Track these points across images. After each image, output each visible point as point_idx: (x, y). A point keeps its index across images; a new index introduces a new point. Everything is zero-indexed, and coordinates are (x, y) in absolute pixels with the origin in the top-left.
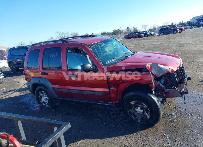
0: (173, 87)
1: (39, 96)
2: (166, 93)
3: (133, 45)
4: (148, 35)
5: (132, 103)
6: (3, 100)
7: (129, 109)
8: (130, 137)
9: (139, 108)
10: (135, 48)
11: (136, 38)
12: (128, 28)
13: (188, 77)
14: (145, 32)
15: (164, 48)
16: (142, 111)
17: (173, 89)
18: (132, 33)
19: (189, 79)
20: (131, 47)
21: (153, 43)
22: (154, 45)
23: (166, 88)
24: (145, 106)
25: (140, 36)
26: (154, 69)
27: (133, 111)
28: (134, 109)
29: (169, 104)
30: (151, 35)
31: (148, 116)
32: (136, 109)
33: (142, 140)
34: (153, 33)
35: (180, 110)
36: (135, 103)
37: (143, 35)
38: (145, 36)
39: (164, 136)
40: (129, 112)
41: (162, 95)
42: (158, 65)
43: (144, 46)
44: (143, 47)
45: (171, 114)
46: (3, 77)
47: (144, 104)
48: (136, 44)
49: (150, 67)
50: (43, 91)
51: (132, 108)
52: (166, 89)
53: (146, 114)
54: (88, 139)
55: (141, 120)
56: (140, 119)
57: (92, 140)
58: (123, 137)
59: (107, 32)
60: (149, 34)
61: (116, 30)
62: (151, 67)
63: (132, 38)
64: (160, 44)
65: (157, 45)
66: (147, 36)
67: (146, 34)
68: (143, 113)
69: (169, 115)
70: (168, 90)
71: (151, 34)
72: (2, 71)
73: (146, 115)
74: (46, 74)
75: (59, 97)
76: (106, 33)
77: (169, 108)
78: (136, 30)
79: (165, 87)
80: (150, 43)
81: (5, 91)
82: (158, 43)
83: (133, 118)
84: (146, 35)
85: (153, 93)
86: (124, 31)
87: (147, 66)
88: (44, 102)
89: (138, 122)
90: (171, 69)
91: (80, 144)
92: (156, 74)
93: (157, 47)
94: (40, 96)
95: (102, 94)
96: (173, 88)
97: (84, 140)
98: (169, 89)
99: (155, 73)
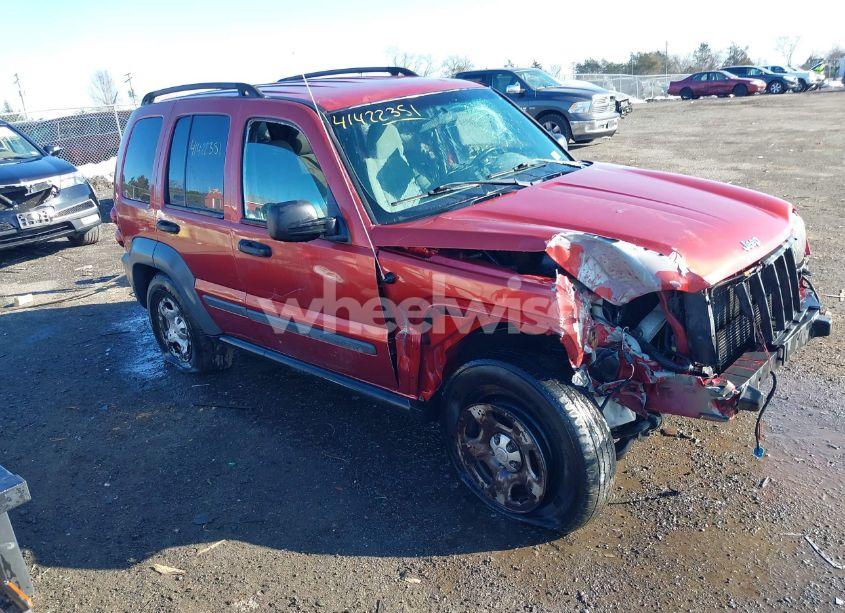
0: (695, 366)
1: (161, 318)
2: (651, 389)
3: (690, 129)
4: (784, 87)
5: (477, 411)
6: (59, 314)
7: (462, 438)
8: (420, 571)
9: (504, 440)
10: (695, 142)
11: (725, 95)
12: (704, 47)
13: (816, 316)
14: (774, 69)
15: (829, 152)
16: (516, 456)
17: (693, 373)
18: (708, 74)
19: (820, 329)
20: (679, 135)
21: (787, 126)
22: (789, 137)
23: (653, 364)
24: (527, 439)
25: (743, 90)
26: (591, 262)
27: (482, 449)
28: (486, 441)
29: (694, 441)
30: (804, 86)
31: (535, 485)
32: (493, 442)
33: (463, 596)
34: (813, 77)
35: (736, 477)
36: (488, 413)
37: (760, 83)
38: (768, 90)
39: (580, 598)
40: (464, 448)
41: (631, 393)
42: (614, 244)
43: (738, 139)
44: (732, 139)
45: (675, 493)
46: (96, 218)
47: (522, 429)
48: (704, 124)
49: (568, 252)
50: (169, 300)
51: (478, 435)
52: (656, 368)
53: (531, 475)
54: (245, 541)
55: (509, 499)
56: (505, 493)
57: (260, 551)
58: (390, 565)
59: (604, 62)
60: (792, 83)
61: (648, 53)
62: (576, 249)
63: (707, 93)
64: (821, 133)
65: (805, 136)
66: (783, 90)
67: (776, 82)
68: (520, 467)
69: (665, 495)
70: (658, 375)
71: (802, 81)
72: (92, 196)
73: (529, 478)
74: (174, 229)
75: (224, 335)
76: (600, 64)
77: (686, 460)
78: (739, 58)
79: (652, 358)
80: (775, 125)
81: (86, 278)
82: (813, 127)
83: (478, 481)
84: (776, 87)
85: (578, 378)
86: (681, 59)
87: (551, 244)
88: (176, 345)
89: (497, 505)
90: (684, 272)
91: (205, 555)
92: (601, 288)
93: (801, 147)
94: (163, 317)
95: (360, 351)
96: (691, 367)
97: (231, 542)
98: (669, 369)
99: (598, 282)
